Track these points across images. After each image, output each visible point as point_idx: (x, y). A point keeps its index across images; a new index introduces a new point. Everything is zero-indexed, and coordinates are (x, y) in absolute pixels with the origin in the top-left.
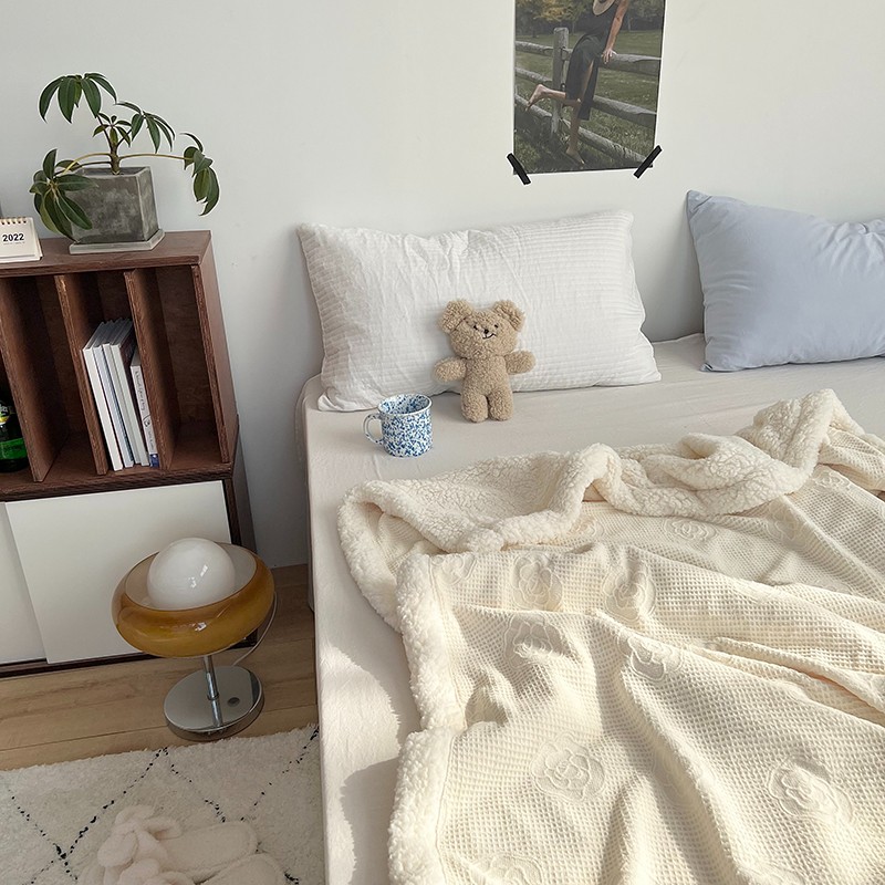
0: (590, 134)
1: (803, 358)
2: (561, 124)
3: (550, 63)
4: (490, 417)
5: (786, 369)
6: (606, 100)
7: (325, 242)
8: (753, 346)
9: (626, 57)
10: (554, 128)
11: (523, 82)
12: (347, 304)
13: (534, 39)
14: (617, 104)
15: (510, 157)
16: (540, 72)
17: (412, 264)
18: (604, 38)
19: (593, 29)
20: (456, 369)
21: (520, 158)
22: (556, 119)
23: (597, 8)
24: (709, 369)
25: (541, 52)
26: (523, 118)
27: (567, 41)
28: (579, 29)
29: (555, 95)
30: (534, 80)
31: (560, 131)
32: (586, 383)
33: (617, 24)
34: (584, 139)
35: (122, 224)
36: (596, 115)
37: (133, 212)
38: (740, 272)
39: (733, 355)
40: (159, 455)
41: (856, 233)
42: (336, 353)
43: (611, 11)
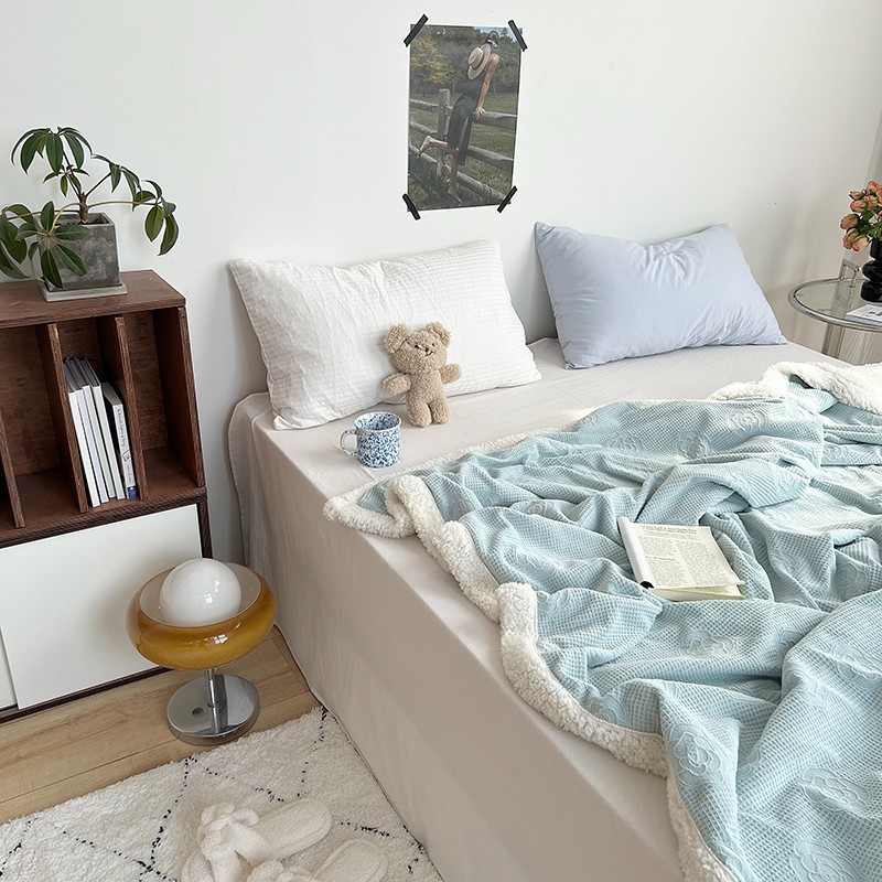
0: (466, 177)
1: (637, 353)
2: (444, 169)
3: (435, 118)
4: (433, 422)
6: (477, 149)
7: (263, 277)
8: (604, 346)
9: (492, 114)
10: (439, 172)
11: (415, 134)
12: (294, 333)
13: (423, 97)
14: (485, 152)
15: (405, 197)
16: (428, 125)
17: (348, 295)
18: (476, 97)
19: (468, 91)
20: (402, 384)
21: (412, 198)
22: (440, 165)
23: (472, 75)
24: (572, 367)
25: (429, 109)
26: (415, 163)
27: (449, 100)
28: (458, 91)
29: (440, 145)
30: (423, 132)
31: (443, 175)
32: (491, 386)
33: (486, 87)
34: (461, 181)
35: (100, 270)
36: (470, 162)
37: (110, 259)
38: (587, 289)
39: (589, 354)
40: (136, 487)
41: (661, 253)
42: (286, 377)
43: (481, 78)
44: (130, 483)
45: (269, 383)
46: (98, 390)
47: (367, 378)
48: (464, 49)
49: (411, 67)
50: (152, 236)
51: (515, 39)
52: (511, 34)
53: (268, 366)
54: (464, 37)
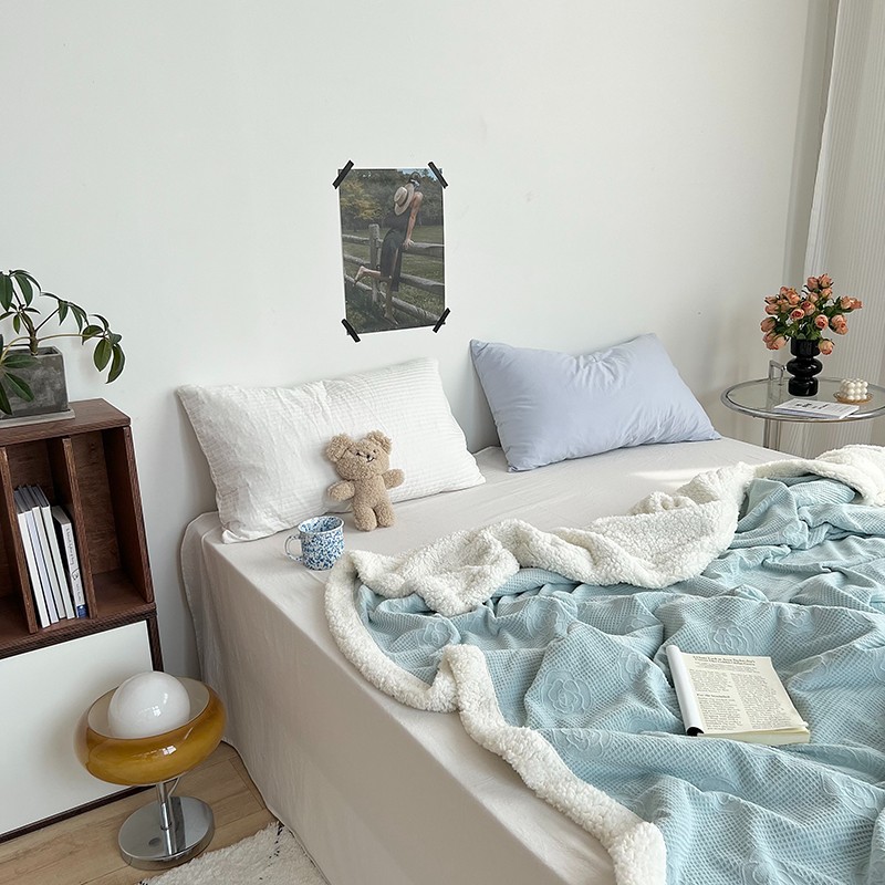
0: (400, 302)
1: (576, 454)
2: (379, 295)
3: (367, 250)
4: (379, 525)
5: (565, 464)
6: (409, 276)
7: (209, 399)
8: (543, 449)
9: (420, 245)
10: (374, 298)
11: (349, 265)
12: (240, 449)
13: (355, 233)
14: (417, 278)
15: (344, 322)
16: (361, 257)
17: (291, 411)
18: (404, 230)
19: (396, 225)
20: (346, 490)
21: (351, 322)
22: (375, 292)
23: (398, 211)
24: (515, 470)
25: (360, 242)
26: (351, 291)
27: (379, 234)
28: (386, 225)
29: (374, 274)
30: (357, 263)
31: (379, 301)
32: (435, 491)
33: (412, 221)
35: (48, 397)
36: (403, 288)
37: (58, 386)
38: (523, 396)
39: (530, 457)
40: (86, 606)
41: (591, 362)
42: (234, 492)
43: (408, 213)
44: (80, 602)
45: (217, 500)
46: (47, 510)
47: (312, 488)
48: (389, 188)
49: (341, 206)
50: (100, 366)
51: (435, 178)
52: (431, 174)
53: (216, 483)
54: (389, 178)
